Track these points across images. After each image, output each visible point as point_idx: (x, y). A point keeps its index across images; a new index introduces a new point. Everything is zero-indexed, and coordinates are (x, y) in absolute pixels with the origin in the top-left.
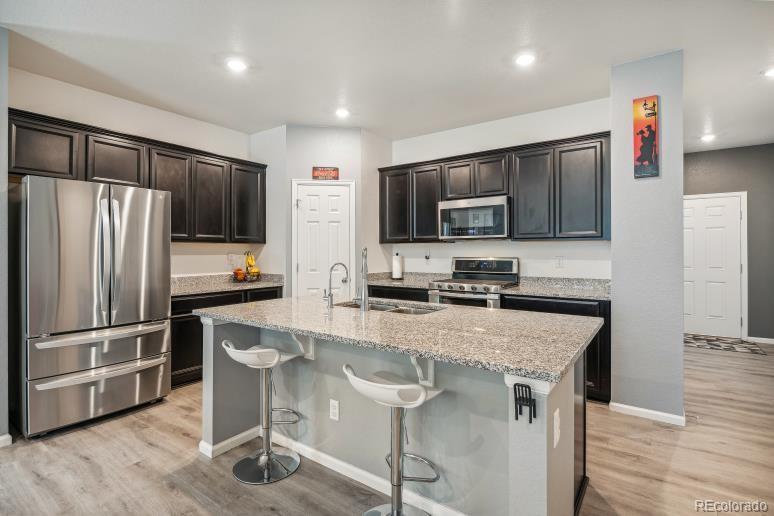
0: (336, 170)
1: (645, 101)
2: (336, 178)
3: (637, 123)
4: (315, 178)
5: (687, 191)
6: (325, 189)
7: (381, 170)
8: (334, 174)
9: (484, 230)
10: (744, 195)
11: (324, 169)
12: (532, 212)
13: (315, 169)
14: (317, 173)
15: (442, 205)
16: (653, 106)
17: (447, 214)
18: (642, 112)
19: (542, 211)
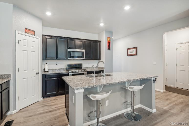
0: (34, 31)
2: (34, 35)
3: (108, 41)
4: (25, 32)
6: (29, 38)
7: (43, 36)
9: (78, 57)
11: (29, 30)
13: (26, 29)
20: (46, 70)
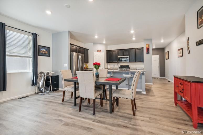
0: (101, 50)
1: (148, 44)
2: (101, 52)
3: (147, 47)
4: (98, 52)
5: (153, 55)
6: (99, 54)
7: (107, 51)
8: (100, 51)
10: (159, 56)
11: (99, 50)
12: (132, 58)
13: (98, 50)
14: (98, 51)
15: (118, 57)
16: (149, 45)
17: (119, 58)
18: (147, 46)
19: (134, 58)
20: (109, 68)
